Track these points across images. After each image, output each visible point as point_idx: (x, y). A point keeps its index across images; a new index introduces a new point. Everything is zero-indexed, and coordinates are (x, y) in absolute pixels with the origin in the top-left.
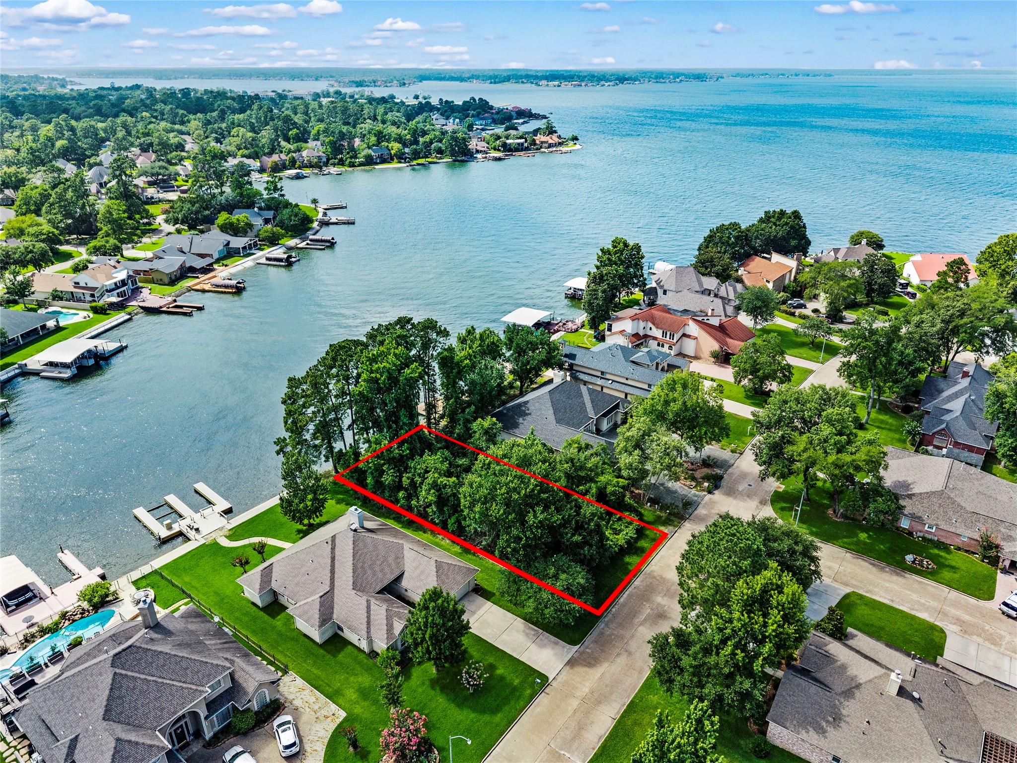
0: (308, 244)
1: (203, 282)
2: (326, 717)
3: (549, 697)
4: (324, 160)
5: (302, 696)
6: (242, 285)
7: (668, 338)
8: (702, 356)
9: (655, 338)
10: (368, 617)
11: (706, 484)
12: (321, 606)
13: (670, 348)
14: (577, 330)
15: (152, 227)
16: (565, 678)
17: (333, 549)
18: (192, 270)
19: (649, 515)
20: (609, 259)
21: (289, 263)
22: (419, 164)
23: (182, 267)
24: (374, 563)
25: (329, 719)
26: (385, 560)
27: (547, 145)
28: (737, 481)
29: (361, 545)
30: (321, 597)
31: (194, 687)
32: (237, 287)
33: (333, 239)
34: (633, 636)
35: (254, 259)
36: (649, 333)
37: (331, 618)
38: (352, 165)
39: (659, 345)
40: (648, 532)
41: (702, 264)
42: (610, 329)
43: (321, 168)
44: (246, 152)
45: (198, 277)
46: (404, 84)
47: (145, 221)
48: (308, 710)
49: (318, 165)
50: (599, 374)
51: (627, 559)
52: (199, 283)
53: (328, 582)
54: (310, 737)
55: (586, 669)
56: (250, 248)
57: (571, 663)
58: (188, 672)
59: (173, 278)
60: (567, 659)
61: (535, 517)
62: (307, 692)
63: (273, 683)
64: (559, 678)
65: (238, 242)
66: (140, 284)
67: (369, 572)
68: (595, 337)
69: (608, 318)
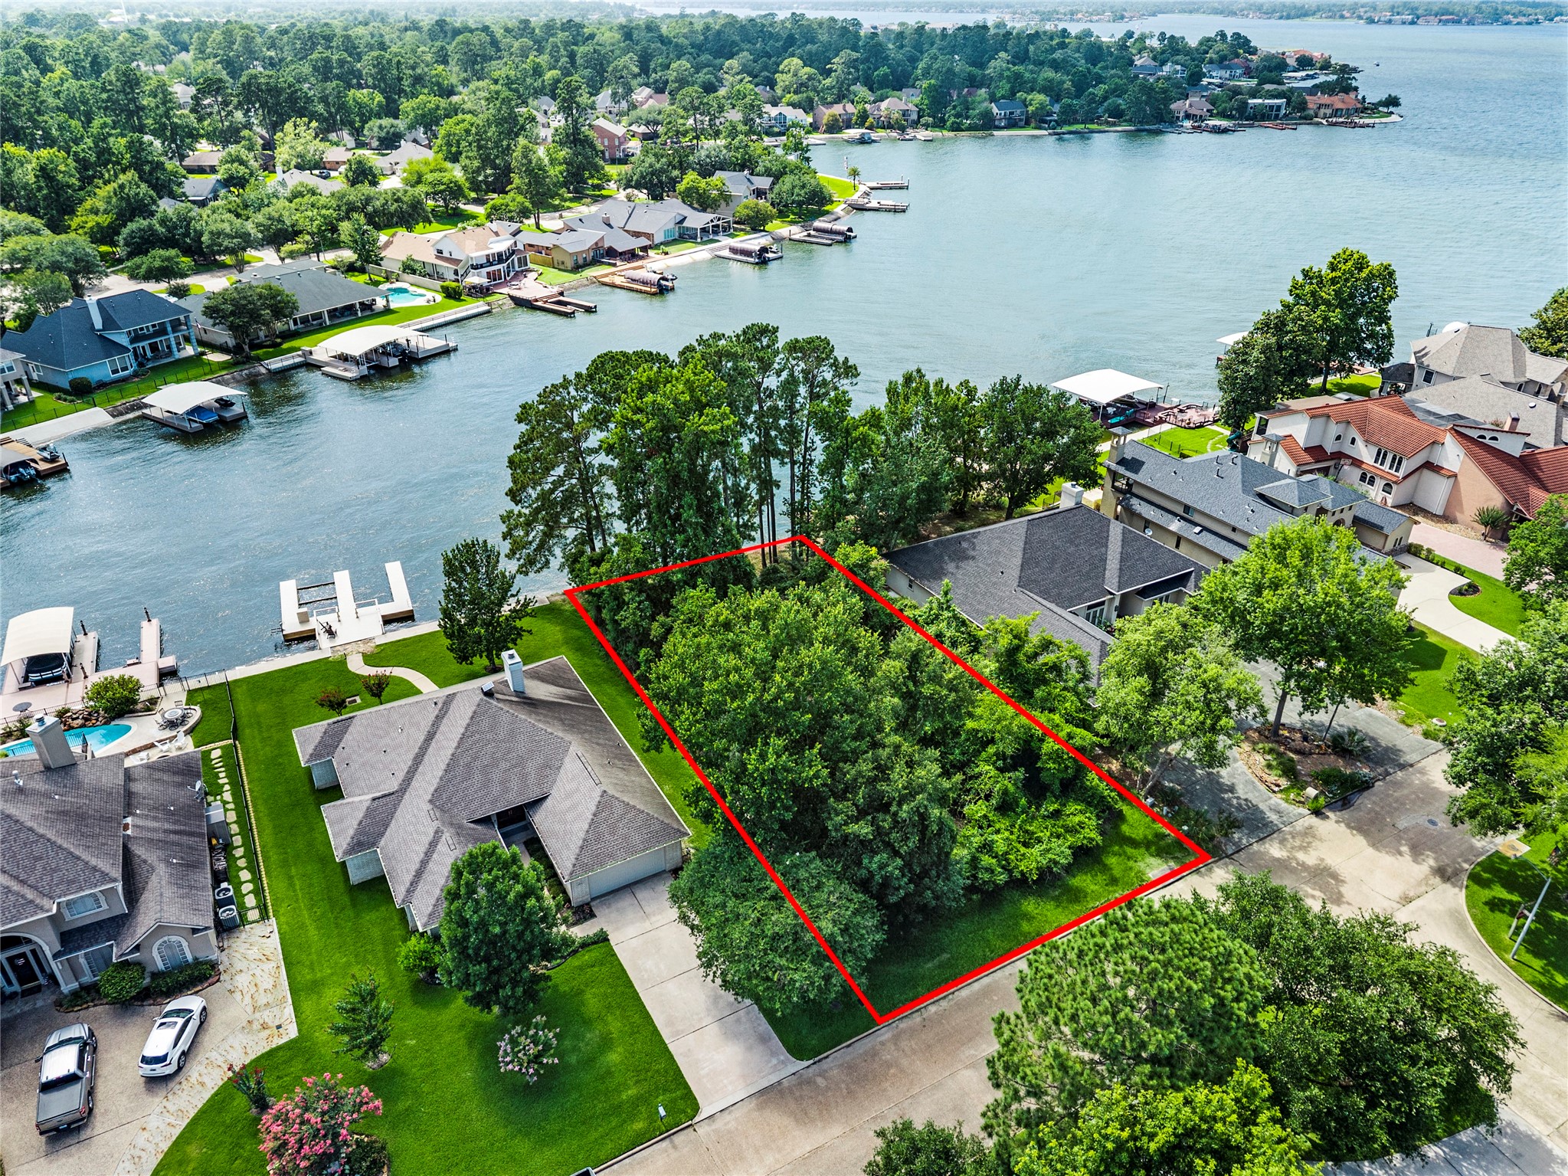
0: (809, 235)
1: (619, 272)
2: (264, 1026)
3: (674, 1155)
4: (914, 117)
5: (258, 972)
6: (669, 284)
7: (1386, 467)
8: (1458, 515)
9: (1357, 463)
10: (424, 863)
11: (1311, 792)
12: (366, 816)
13: (1388, 488)
14: (1201, 426)
15: (604, 192)
16: (732, 1125)
17: (439, 718)
18: (611, 253)
19: (1136, 822)
20: (1313, 294)
21: (762, 259)
22: (1070, 133)
23: (597, 247)
24: (495, 763)
25: (268, 1032)
26: (521, 762)
27: (1329, 111)
28: (1400, 806)
29: (485, 724)
30: (374, 799)
31: (30, 895)
32: (659, 286)
33: (850, 230)
34: (935, 1087)
35: (712, 250)
36: (1348, 449)
37: (374, 844)
38: (956, 128)
39: (1363, 478)
40: (1112, 861)
41: (1549, 331)
42: (1261, 431)
43: (903, 129)
44: (796, 98)
45: (614, 265)
46: (1122, 17)
47: (596, 182)
48: (248, 999)
49: (900, 125)
50: (1180, 510)
51: (1030, 905)
52: (613, 274)
53: (401, 775)
54: (213, 1055)
55: (786, 1121)
56: (715, 233)
57: (769, 1095)
58: (39, 865)
59: (581, 262)
60: (765, 1083)
61: (763, 757)
62: (269, 966)
63: (195, 931)
64: (720, 1123)
65: (697, 220)
66: (531, 266)
67: (477, 778)
68: (1230, 441)
69: (1267, 408)
